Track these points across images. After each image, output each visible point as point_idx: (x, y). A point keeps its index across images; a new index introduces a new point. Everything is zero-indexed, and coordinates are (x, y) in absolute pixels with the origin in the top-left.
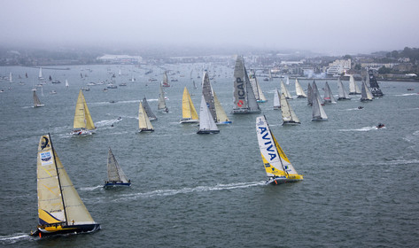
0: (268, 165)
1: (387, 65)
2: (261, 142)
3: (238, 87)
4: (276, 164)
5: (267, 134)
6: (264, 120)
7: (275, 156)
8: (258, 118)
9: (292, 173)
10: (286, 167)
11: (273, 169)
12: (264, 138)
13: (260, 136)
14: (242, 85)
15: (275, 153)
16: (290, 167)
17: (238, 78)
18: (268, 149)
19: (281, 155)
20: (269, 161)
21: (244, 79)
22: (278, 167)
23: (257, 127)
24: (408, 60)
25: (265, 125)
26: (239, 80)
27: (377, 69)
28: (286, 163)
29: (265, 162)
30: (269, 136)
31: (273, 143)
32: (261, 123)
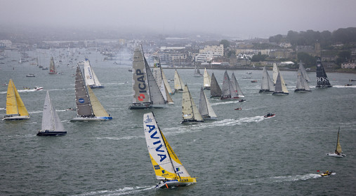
0: (157, 167)
1: (264, 52)
2: (150, 142)
3: (138, 79)
4: (166, 165)
5: (156, 133)
6: (152, 118)
7: (165, 156)
8: (145, 115)
9: (184, 175)
10: (178, 169)
11: (163, 172)
12: (152, 137)
13: (148, 135)
14: (142, 78)
15: (166, 153)
16: (182, 169)
17: (137, 70)
18: (157, 150)
19: (172, 156)
20: (159, 163)
21: (144, 71)
22: (168, 170)
23: (145, 125)
24: (289, 45)
25: (153, 123)
26: (139, 72)
27: (251, 56)
28: (177, 164)
29: (154, 164)
30: (158, 135)
31: (162, 143)
32: (149, 120)
